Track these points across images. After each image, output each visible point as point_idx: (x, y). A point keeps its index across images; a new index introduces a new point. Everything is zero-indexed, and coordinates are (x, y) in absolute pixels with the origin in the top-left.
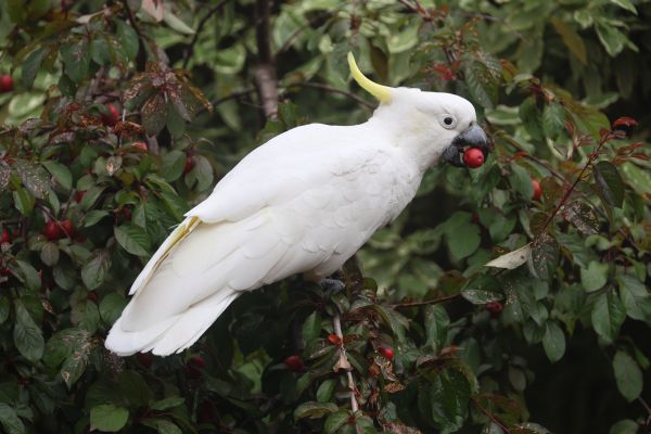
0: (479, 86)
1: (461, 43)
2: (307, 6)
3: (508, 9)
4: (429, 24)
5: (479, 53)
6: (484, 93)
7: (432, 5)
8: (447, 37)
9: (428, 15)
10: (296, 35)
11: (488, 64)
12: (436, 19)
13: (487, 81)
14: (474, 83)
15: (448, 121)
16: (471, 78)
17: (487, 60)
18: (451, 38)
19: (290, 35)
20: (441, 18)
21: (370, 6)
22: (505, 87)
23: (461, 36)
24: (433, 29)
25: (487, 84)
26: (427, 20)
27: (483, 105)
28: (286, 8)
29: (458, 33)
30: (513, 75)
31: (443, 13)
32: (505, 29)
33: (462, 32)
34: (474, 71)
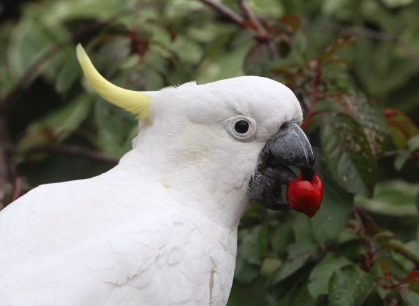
0: (344, 156)
1: (318, 81)
2: (62, 11)
3: (408, 16)
4: (264, 47)
5: (348, 100)
6: (353, 169)
7: (276, 11)
8: (294, 70)
9: (263, 32)
10: (47, 57)
11: (362, 118)
12: (277, 39)
13: (358, 148)
14: (337, 152)
15: (242, 127)
16: (333, 142)
17: (360, 111)
18: (300, 72)
19: (37, 57)
20: (285, 37)
21: (171, 13)
22: (392, 159)
23: (318, 70)
24: (271, 57)
25: (359, 153)
26: (262, 41)
27: (351, 190)
28: (30, 12)
29: (313, 64)
30: (408, 136)
31: (289, 28)
32: (401, 52)
33: (320, 62)
34: (337, 131)
